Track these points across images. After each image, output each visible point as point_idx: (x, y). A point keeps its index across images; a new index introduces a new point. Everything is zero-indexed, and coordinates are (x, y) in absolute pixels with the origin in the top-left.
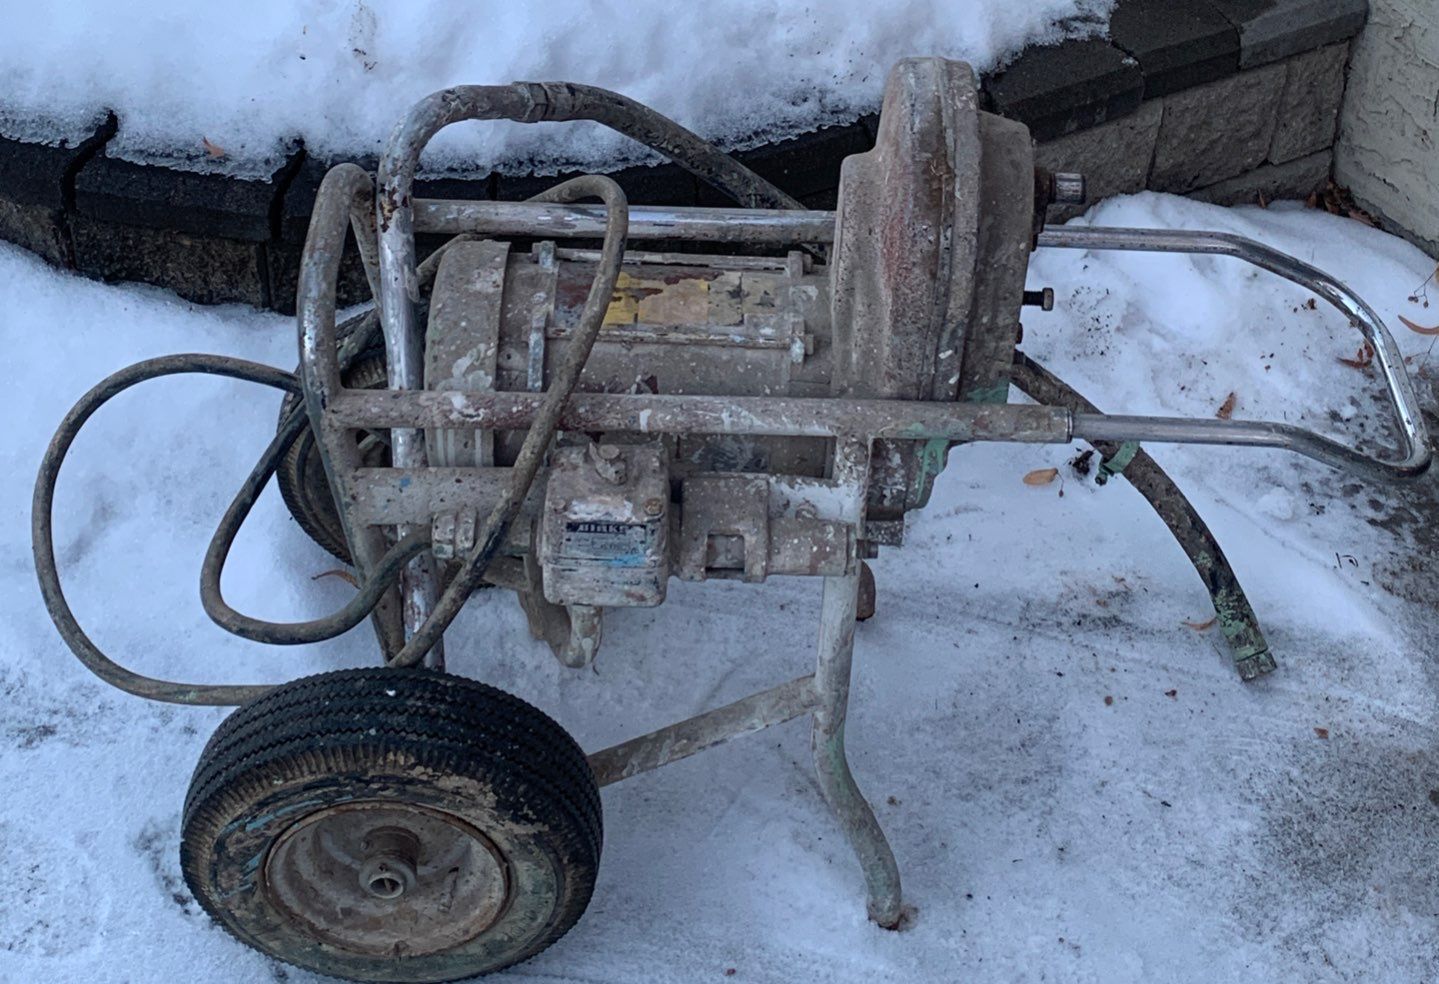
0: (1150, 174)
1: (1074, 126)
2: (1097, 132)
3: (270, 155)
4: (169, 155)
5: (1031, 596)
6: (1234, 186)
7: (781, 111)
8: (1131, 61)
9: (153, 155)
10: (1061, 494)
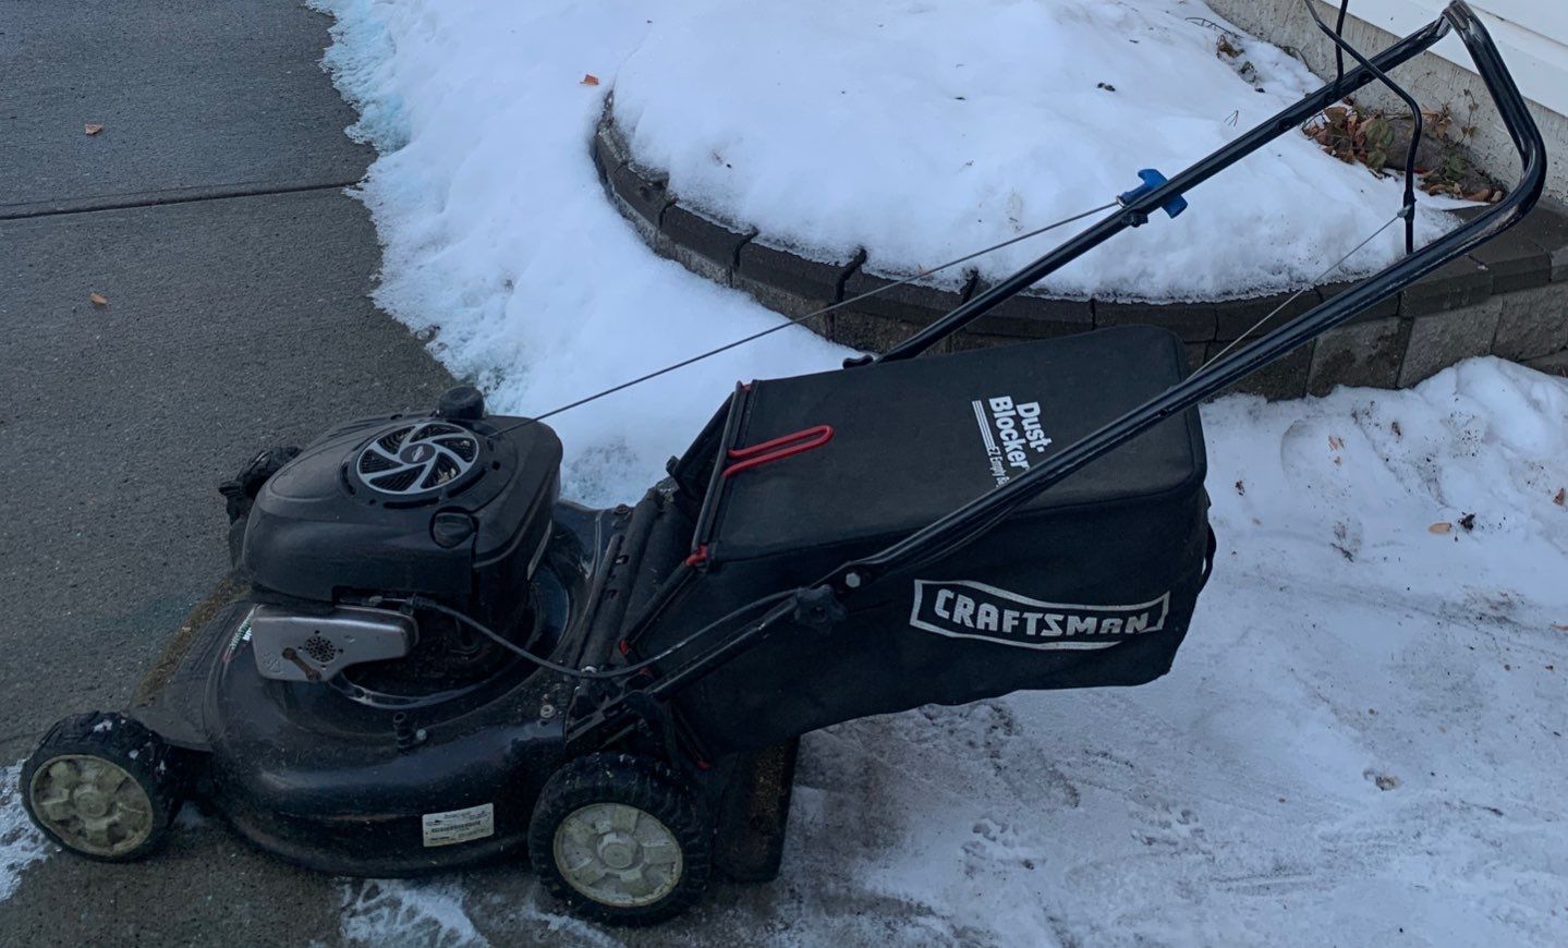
0: (1492, 346)
1: (1449, 305)
2: (1462, 312)
3: (959, 278)
4: (899, 274)
5: (1445, 599)
6: (1546, 361)
7: (1266, 278)
8: (1483, 267)
9: (890, 273)
10: (1456, 539)
